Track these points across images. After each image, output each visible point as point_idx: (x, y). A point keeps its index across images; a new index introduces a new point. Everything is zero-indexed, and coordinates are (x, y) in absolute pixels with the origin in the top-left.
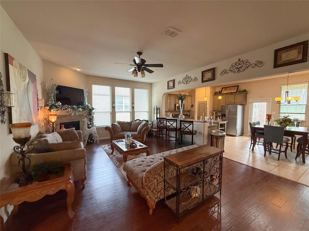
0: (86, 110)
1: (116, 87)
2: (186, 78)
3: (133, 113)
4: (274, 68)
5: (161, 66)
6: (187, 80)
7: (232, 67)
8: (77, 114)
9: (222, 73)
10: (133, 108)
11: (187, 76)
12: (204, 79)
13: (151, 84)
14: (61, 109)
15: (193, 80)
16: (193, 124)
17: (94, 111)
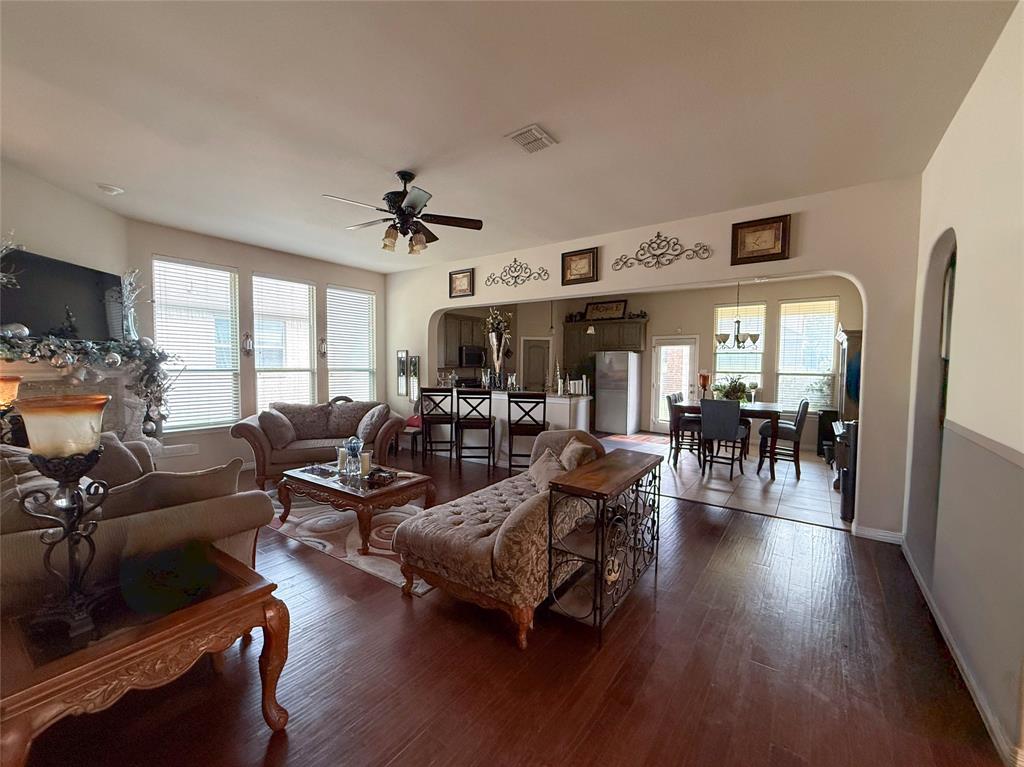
0: (137, 362)
1: (254, 278)
2: (513, 269)
3: (321, 375)
4: (732, 265)
5: (476, 225)
6: (516, 274)
7: (642, 252)
8: (100, 378)
9: (617, 263)
10: (322, 355)
11: (515, 261)
12: (569, 277)
13: (385, 277)
14: (33, 354)
15: (536, 275)
16: (544, 403)
17: (163, 366)
